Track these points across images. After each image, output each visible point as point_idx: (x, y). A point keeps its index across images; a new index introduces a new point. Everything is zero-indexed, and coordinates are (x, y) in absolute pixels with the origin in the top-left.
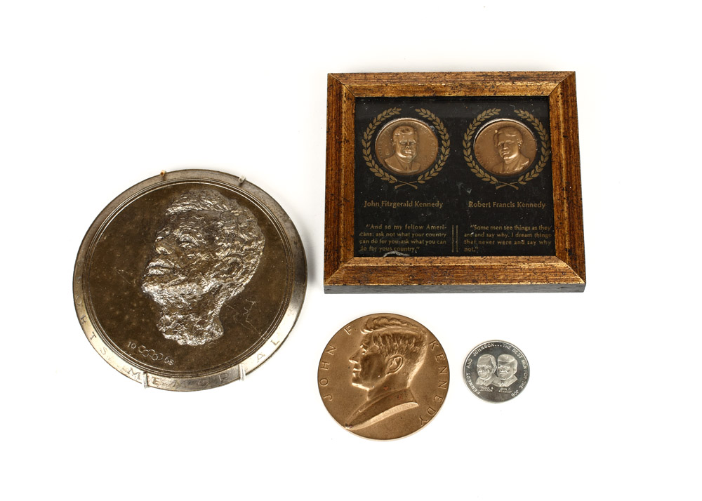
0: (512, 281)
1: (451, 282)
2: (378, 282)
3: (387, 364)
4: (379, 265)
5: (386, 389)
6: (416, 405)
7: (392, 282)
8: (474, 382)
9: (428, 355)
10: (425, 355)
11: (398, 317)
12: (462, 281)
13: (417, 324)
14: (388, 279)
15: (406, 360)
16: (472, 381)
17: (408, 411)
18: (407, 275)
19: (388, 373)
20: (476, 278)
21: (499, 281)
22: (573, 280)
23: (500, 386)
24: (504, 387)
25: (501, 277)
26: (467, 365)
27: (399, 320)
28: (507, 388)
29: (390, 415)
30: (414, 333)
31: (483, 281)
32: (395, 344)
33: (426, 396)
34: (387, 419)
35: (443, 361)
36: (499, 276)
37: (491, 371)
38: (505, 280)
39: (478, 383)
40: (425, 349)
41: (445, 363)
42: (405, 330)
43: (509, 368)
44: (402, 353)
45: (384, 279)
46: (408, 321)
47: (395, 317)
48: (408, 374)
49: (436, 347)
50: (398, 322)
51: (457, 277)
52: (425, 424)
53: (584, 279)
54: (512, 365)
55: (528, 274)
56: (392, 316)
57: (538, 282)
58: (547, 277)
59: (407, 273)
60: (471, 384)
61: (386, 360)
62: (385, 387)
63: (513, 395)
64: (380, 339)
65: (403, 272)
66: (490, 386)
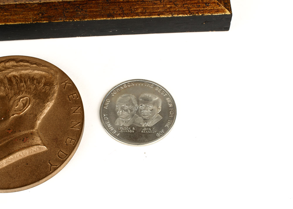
0: (151, 14)
1: (84, 18)
2: (4, 22)
3: (12, 106)
4: (6, 3)
5: (10, 132)
6: (45, 148)
7: (20, 21)
8: (113, 124)
9: (59, 94)
10: (56, 95)
11: (27, 59)
12: (96, 16)
13: (47, 64)
14: (15, 17)
15: (34, 100)
16: (111, 123)
17: (35, 155)
18: (36, 12)
19: (13, 115)
20: (112, 12)
21: (137, 14)
22: (218, 11)
23: (143, 126)
24: (148, 127)
25: (139, 11)
26: (104, 105)
27: (28, 62)
28: (151, 128)
29: (14, 161)
30: (44, 73)
31: (120, 15)
32: (22, 84)
33: (57, 139)
34: (10, 165)
35: (76, 101)
36: (137, 9)
37: (131, 110)
38: (143, 13)
39: (117, 124)
40: (56, 88)
41: (79, 102)
42: (34, 70)
43: (151, 107)
44: (29, 93)
45: (11, 17)
46: (38, 61)
47: (24, 58)
48: (36, 115)
49: (68, 86)
50: (26, 64)
51: (90, 12)
52: (55, 169)
53: (230, 10)
54: (155, 103)
55: (168, 6)
56: (21, 59)
57: (180, 14)
58: (189, 8)
59: (36, 10)
60: (109, 125)
61: (12, 102)
62: (9, 130)
63: (158, 134)
64: (6, 81)
65: (32, 9)
66: (131, 127)
